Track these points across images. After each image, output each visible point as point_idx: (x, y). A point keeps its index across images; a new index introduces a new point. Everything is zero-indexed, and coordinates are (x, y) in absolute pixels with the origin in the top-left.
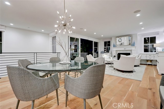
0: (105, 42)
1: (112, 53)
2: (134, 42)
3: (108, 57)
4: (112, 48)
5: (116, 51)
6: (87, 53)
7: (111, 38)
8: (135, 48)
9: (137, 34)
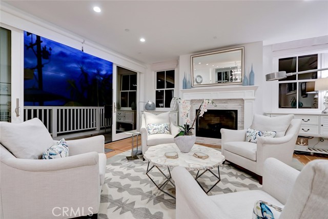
0: (157, 73)
1: (178, 109)
2: (252, 72)
3: (163, 126)
4: (180, 92)
5: (192, 101)
6: (103, 108)
7: (177, 61)
8: (253, 91)
9: (262, 42)
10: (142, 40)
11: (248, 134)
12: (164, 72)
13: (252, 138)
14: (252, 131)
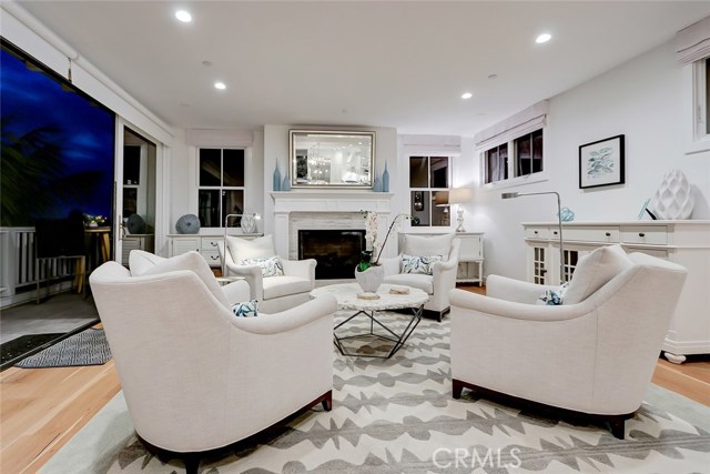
0: (202, 151)
2: (386, 172)
3: (273, 261)
8: (388, 201)
9: (395, 130)
10: (220, 86)
11: (405, 263)
12: (220, 150)
13: (413, 267)
14: (411, 258)
